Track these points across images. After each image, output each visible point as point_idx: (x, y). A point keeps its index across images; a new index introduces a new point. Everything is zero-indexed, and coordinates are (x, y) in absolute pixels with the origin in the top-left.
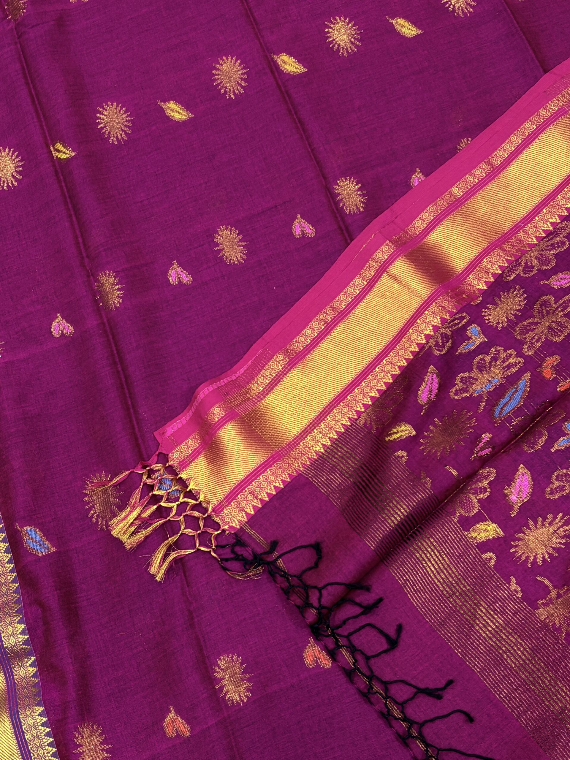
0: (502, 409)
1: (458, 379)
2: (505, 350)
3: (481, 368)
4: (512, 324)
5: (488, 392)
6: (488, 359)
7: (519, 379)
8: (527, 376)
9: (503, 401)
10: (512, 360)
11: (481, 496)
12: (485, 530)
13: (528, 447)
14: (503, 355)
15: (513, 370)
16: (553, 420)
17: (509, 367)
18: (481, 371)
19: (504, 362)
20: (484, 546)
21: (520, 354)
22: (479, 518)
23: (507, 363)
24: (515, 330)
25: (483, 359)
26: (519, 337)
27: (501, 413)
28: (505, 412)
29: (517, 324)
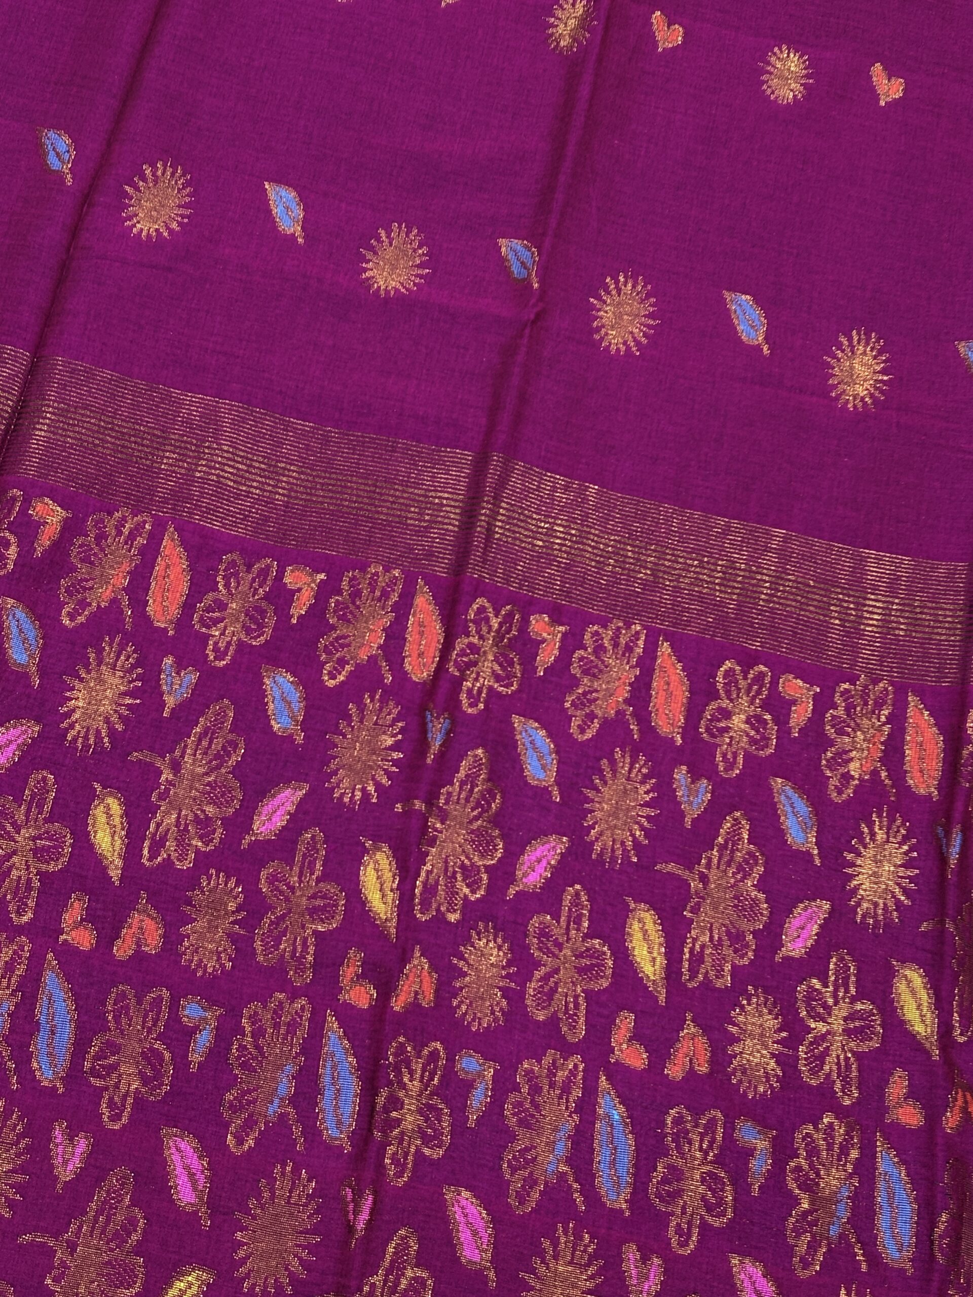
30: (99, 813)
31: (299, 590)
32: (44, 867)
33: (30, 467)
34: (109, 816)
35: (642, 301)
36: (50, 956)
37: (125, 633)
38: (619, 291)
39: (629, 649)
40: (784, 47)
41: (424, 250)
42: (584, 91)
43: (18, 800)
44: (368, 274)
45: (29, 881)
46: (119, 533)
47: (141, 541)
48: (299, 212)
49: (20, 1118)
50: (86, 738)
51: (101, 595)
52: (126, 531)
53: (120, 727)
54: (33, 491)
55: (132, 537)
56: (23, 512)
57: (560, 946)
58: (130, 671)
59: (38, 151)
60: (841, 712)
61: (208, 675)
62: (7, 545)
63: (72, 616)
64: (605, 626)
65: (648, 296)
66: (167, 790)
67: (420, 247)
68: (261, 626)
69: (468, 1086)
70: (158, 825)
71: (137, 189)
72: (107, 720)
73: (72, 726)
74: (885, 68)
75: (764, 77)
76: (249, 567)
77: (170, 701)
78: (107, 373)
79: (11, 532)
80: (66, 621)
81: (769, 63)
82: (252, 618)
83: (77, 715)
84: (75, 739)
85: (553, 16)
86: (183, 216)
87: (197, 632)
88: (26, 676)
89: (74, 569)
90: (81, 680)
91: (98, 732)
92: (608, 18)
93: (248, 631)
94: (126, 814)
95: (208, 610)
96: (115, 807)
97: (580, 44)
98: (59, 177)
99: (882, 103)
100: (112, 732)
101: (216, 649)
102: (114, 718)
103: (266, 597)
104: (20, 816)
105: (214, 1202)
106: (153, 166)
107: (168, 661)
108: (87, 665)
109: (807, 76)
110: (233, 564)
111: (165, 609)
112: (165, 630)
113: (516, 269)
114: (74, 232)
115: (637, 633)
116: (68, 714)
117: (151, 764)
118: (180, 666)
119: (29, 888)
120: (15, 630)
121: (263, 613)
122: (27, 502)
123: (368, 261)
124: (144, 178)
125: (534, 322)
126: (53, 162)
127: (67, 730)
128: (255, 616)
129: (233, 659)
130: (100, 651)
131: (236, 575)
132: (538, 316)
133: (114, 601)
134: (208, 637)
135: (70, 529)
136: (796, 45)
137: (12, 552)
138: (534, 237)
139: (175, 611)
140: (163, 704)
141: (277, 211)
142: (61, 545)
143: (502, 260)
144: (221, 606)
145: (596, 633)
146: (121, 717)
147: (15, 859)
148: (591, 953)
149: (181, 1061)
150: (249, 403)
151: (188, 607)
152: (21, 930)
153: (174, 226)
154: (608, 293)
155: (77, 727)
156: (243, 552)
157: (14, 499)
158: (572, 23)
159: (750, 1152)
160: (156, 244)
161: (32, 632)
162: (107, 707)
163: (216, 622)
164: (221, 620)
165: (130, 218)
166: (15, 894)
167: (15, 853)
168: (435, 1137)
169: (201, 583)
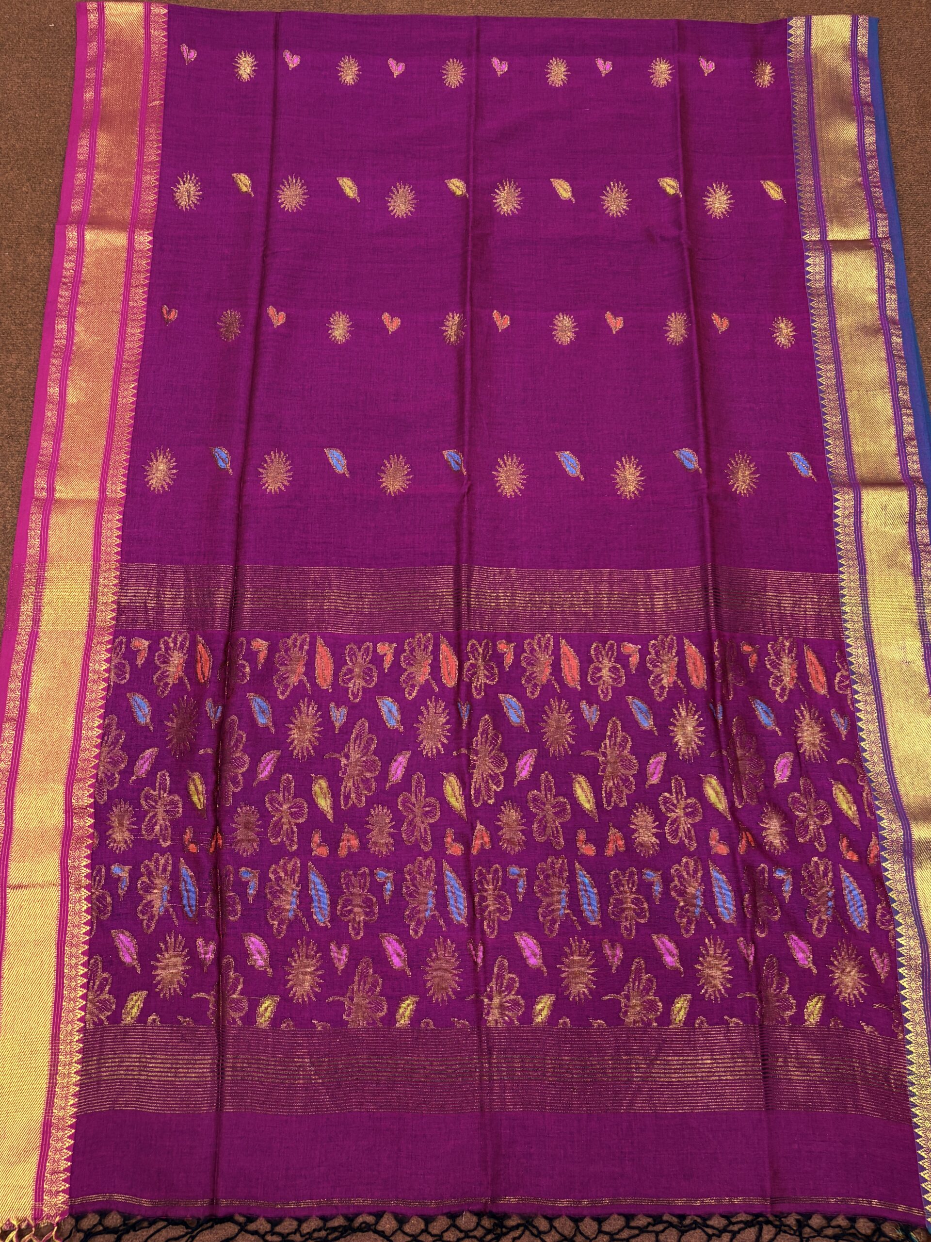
0: (189, 907)
1: (140, 915)
2: (150, 860)
3: (148, 889)
4: (136, 833)
5: (169, 902)
6: (145, 878)
7: (179, 871)
8: (182, 863)
9: (185, 901)
10: (162, 862)
11: (240, 986)
12: (266, 1010)
13: (234, 916)
14: (152, 865)
15: (170, 868)
16: (229, 880)
17: (165, 869)
18: (150, 892)
19: (157, 869)
20: (276, 1021)
21: (163, 852)
22: (254, 1006)
23: (161, 868)
24: (143, 836)
25: (143, 882)
26: (151, 838)
27: (191, 910)
28: (194, 908)
29: (140, 829)
30: (316, 788)
31: (385, 654)
32: (297, 821)
33: (246, 624)
34: (321, 789)
35: (518, 466)
36: (310, 863)
37: (309, 696)
38: (505, 464)
39: (547, 647)
40: (561, 314)
41: (408, 466)
42: (468, 364)
43: (278, 791)
44: (384, 484)
45: (292, 829)
46: (295, 646)
47: (306, 647)
48: (344, 461)
49: (314, 944)
50: (302, 753)
51: (295, 677)
52: (298, 645)
53: (316, 743)
54: (251, 637)
55: (301, 648)
56: (248, 648)
57: (544, 804)
58: (315, 714)
59: (213, 460)
60: (653, 656)
61: (352, 707)
62: (244, 666)
63: (283, 694)
64: (533, 639)
65: (520, 464)
66: (346, 769)
67: (405, 464)
68: (371, 677)
69: (515, 882)
70: (345, 787)
71: (264, 468)
72: (310, 742)
73: (295, 748)
74: (612, 314)
75: (554, 333)
76: (360, 649)
77: (337, 725)
78: (271, 567)
79: (245, 660)
80: (280, 697)
81: (555, 325)
82: (366, 674)
83: (296, 742)
84: (297, 754)
85: (444, 325)
86: (289, 477)
87: (343, 687)
88: (268, 729)
89: (278, 670)
90: (294, 724)
91: (307, 748)
92: (472, 322)
93: (366, 681)
94: (329, 786)
95: (346, 674)
96: (323, 783)
97: (460, 338)
98: (225, 471)
99: (614, 332)
100: (314, 747)
101: (353, 694)
102: (313, 739)
103: (371, 662)
104: (281, 799)
105: (411, 963)
106: (269, 454)
107: (332, 705)
108: (295, 716)
109: (575, 327)
110: (351, 648)
111: (325, 680)
112: (327, 690)
113: (454, 466)
114: (240, 497)
115: (549, 638)
116: (292, 743)
117: (335, 759)
118: (338, 706)
119: (293, 832)
120: (257, 708)
121: (370, 669)
122: (249, 643)
123: (382, 478)
124: (266, 462)
125: (468, 492)
126: (221, 464)
127: (292, 751)
128: (368, 673)
129: (362, 698)
130: (299, 708)
131: (354, 654)
132: (469, 489)
133: (300, 681)
134: (348, 688)
135: (272, 650)
136: (567, 311)
137: (247, 669)
138: (460, 448)
139: (330, 679)
140: (334, 727)
141: (333, 462)
142: (269, 659)
143: (447, 462)
144: (351, 671)
145: (530, 643)
146: (316, 738)
147: (283, 820)
148: (558, 804)
149: (381, 901)
150: (341, 565)
151: (336, 675)
152: (293, 854)
153: (286, 483)
154: (500, 467)
155: (297, 748)
156: (355, 642)
157: (242, 643)
158: (454, 327)
159: (651, 884)
160: (280, 495)
161: (265, 706)
162: (309, 735)
163: (350, 680)
164: (352, 678)
165: (264, 484)
166: (287, 837)
167: (282, 817)
168: (505, 911)
169: (339, 662)
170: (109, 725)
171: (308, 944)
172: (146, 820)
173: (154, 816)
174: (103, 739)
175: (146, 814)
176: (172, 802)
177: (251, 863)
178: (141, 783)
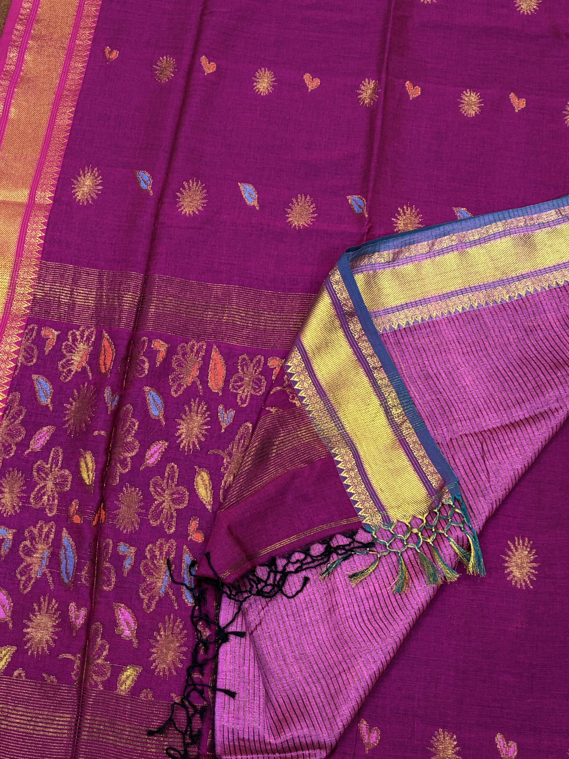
0: (66, 573)
1: (19, 576)
2: (35, 527)
3: (29, 552)
4: (25, 500)
5: (47, 567)
6: (28, 543)
7: (61, 539)
8: (65, 533)
9: (63, 566)
10: (45, 530)
11: (105, 653)
12: (128, 677)
13: (108, 586)
14: (36, 531)
15: (52, 536)
16: (107, 553)
17: (47, 536)
18: (30, 556)
19: (40, 535)
20: (135, 690)
21: (47, 520)
22: (117, 672)
23: (43, 536)
24: (30, 503)
25: (25, 546)
26: (38, 506)
27: (68, 577)
28: (71, 575)
29: (29, 497)
30: (198, 479)
31: (275, 368)
32: (177, 507)
33: (150, 326)
34: (203, 481)
35: (416, 217)
36: (185, 547)
37: (200, 396)
38: (404, 213)
40: (468, 90)
41: (314, 205)
42: (379, 123)
43: (163, 477)
44: (290, 219)
45: (172, 514)
46: (192, 351)
47: (202, 354)
48: (255, 195)
49: (181, 622)
50: (189, 446)
51: (188, 381)
52: (195, 350)
53: (203, 439)
54: (152, 337)
55: (198, 352)
56: (149, 346)
58: (204, 413)
59: (136, 181)
61: (239, 411)
62: (144, 362)
63: (176, 392)
65: (418, 214)
66: (227, 466)
67: (311, 204)
68: (260, 386)
70: (225, 482)
71: (182, 193)
72: (197, 437)
73: (182, 441)
74: (516, 95)
75: (461, 106)
76: (252, 361)
77: (224, 425)
78: (178, 280)
79: (145, 356)
80: (173, 393)
81: (462, 99)
82: (255, 383)
83: (183, 436)
84: (184, 447)
85: (360, 89)
86: (203, 203)
87: (232, 392)
88: (159, 421)
89: (174, 370)
90: (183, 420)
91: (194, 443)
92: (386, 88)
93: (255, 389)
94: (211, 479)
95: (236, 382)
96: (205, 475)
97: (374, 101)
98: (147, 191)
99: (516, 111)
100: (200, 442)
101: (241, 399)
102: (200, 436)
103: (261, 373)
104: (164, 485)
106: (188, 182)
107: (221, 407)
108: (185, 413)
109: (480, 103)
110: (244, 359)
111: (217, 385)
112: (218, 393)
113: (357, 209)
114: (156, 216)
116: (179, 436)
117: (219, 455)
118: (226, 409)
119: (172, 517)
120: (152, 401)
121: (260, 380)
122: (150, 342)
123: (289, 214)
124: (184, 188)
125: (368, 233)
126: (143, 185)
127: (180, 444)
128: (257, 382)
129: (249, 403)
130: (190, 406)
131: (246, 364)
132: (369, 229)
133: (194, 383)
134: (237, 394)
135: (171, 352)
136: (474, 89)
137: (147, 365)
138: (363, 194)
139: (221, 384)
140: (221, 427)
141: (245, 195)
142: (167, 360)
143: (350, 205)
144: (241, 379)
146: (203, 434)
147: (164, 504)
150: (243, 285)
151: (227, 382)
152: (170, 537)
153: (200, 208)
154: (400, 215)
155: (184, 442)
156: (248, 354)
157: (144, 341)
158: (369, 91)
160: (193, 218)
161: (159, 401)
162: (196, 431)
163: (240, 387)
164: (241, 386)
165: (180, 207)
166: (166, 520)
167: (164, 502)
169: (231, 371)
170: (12, 401)
171: (175, 621)
172: (36, 489)
173: (44, 487)
174: (4, 413)
175: (36, 484)
176: (62, 476)
177: (130, 540)
178: (36, 456)
